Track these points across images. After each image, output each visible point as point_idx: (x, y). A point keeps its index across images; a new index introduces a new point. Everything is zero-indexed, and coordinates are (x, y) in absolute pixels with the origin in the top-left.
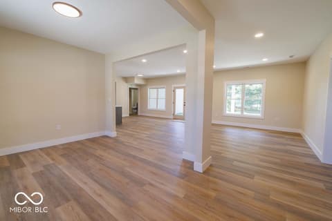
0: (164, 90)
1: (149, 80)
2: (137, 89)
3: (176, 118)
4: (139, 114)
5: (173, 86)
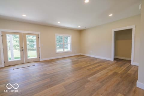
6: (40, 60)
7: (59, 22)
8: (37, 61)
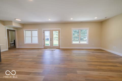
0: (37, 32)
1: (25, 25)
2: (14, 31)
3: (46, 48)
4: (17, 47)
5: (43, 29)
6: (60, 48)
7: (72, 19)
8: (58, 48)
